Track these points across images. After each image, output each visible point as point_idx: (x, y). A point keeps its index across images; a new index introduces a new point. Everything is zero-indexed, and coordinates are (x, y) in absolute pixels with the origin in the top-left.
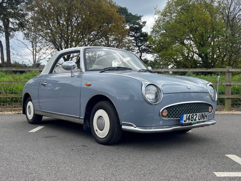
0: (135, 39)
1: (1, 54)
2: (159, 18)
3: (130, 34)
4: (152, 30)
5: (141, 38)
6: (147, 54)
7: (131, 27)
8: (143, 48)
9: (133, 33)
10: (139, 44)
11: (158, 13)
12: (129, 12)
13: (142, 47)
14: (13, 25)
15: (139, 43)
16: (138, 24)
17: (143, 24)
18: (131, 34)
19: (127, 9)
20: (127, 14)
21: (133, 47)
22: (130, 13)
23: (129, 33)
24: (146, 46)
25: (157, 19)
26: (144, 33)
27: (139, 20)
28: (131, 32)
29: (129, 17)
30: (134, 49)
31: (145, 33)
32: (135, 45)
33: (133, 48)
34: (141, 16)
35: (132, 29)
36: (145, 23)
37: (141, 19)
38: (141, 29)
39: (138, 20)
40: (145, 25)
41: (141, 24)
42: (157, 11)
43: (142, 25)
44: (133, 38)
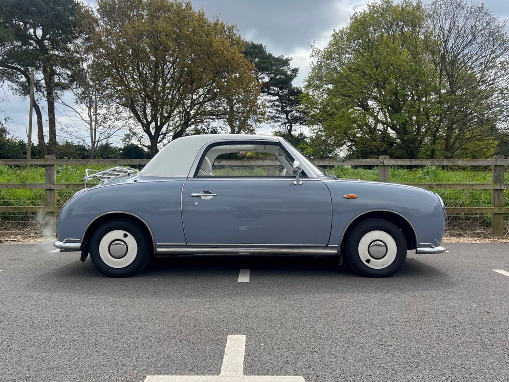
0: (280, 99)
1: (39, 128)
2: (319, 63)
3: (270, 91)
4: (307, 83)
5: (291, 98)
6: (301, 126)
7: (271, 79)
8: (296, 114)
9: (277, 89)
10: (288, 109)
11: (317, 54)
12: (267, 52)
13: (292, 113)
14: (60, 78)
15: (287, 106)
16: (285, 73)
17: (293, 72)
18: (272, 92)
19: (264, 46)
20: (263, 56)
21: (277, 114)
22: (269, 54)
23: (269, 89)
24: (300, 112)
25: (316, 64)
26: (294, 89)
27: (286, 66)
28: (272, 87)
29: (266, 61)
30: (279, 117)
31: (297, 88)
32: (280, 109)
33: (277, 116)
34: (290, 58)
35: (274, 82)
36: (295, 71)
37: (289, 65)
38: (290, 82)
39: (284, 66)
40: (297, 75)
41: (289, 73)
42: (315, 50)
43: (291, 74)
44: (277, 98)
